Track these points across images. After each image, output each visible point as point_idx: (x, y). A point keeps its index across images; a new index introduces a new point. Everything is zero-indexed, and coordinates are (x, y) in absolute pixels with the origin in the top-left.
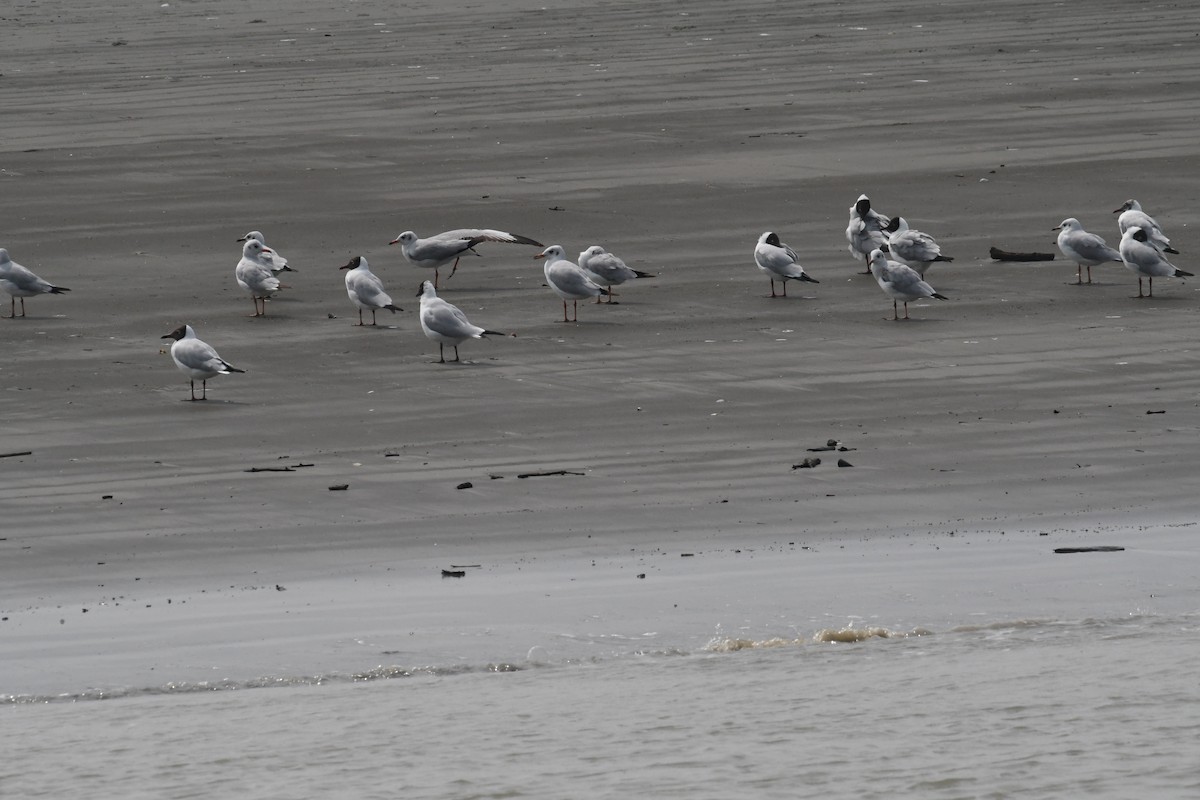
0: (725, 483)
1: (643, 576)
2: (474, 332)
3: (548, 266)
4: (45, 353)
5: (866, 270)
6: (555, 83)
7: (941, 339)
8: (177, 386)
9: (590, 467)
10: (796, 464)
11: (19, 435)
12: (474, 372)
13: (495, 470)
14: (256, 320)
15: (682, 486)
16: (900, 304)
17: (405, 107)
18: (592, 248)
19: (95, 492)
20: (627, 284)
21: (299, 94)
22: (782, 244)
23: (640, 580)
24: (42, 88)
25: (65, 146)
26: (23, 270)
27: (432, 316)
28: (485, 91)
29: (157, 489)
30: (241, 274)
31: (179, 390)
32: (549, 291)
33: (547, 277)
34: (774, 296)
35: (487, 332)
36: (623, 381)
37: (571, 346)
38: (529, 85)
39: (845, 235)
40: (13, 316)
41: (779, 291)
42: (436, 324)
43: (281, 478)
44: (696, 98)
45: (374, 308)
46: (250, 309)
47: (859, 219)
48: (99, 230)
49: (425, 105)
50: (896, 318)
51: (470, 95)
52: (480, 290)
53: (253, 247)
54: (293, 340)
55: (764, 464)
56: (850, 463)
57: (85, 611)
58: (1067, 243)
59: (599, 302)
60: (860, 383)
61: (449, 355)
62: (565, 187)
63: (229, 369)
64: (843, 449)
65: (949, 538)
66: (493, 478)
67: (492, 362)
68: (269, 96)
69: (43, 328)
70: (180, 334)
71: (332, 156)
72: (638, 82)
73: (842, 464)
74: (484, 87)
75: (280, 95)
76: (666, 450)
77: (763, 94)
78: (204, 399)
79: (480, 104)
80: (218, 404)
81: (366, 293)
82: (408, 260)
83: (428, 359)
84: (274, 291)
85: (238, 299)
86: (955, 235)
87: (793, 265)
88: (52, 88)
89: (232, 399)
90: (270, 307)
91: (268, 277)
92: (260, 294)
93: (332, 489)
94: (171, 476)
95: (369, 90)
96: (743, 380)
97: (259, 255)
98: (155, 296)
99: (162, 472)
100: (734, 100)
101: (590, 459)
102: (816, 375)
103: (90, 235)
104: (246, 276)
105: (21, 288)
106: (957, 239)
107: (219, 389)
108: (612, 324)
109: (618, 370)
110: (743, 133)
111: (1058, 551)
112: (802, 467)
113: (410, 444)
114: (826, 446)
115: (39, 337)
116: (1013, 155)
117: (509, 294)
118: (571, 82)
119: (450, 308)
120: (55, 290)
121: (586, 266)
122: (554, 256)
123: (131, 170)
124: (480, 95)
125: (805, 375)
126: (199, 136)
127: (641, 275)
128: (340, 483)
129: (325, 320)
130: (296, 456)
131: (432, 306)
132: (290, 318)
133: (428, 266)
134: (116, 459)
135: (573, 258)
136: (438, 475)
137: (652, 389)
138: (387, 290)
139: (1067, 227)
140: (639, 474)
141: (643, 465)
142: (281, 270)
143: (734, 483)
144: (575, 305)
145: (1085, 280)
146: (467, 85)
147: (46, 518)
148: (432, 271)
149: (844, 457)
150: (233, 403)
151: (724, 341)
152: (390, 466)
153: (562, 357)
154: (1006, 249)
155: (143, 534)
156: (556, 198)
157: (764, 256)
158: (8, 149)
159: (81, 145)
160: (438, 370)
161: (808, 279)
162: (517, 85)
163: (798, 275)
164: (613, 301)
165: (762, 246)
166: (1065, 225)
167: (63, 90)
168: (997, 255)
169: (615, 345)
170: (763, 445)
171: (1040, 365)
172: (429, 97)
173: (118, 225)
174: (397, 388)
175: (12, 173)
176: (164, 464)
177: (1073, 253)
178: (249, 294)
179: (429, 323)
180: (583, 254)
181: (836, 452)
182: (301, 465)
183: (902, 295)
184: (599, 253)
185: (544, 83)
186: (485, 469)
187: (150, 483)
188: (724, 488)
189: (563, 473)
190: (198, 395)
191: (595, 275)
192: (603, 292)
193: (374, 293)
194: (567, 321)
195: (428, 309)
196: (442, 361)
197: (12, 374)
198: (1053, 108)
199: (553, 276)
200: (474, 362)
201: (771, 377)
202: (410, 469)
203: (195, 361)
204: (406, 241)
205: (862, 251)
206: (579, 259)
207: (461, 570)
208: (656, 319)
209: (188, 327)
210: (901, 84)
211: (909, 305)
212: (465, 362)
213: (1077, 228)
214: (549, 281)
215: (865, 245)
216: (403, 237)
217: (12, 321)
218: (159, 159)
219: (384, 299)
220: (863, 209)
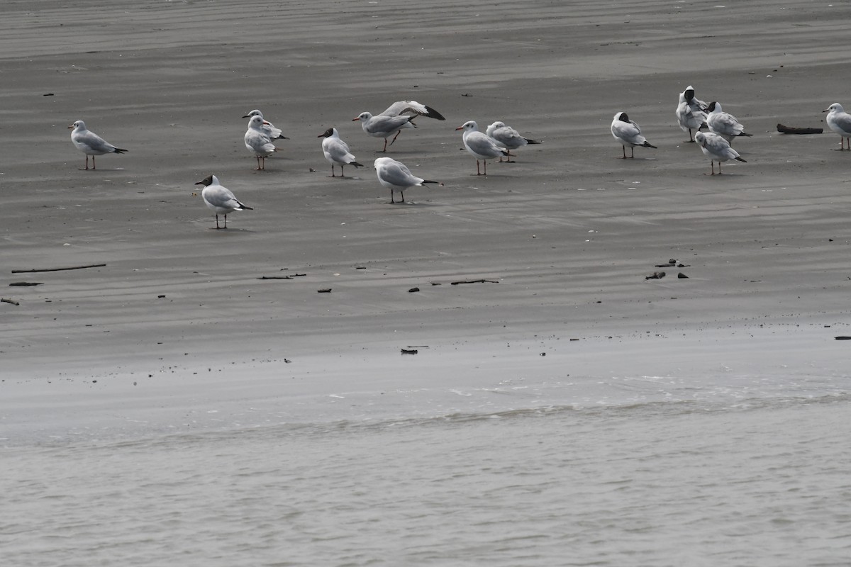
0: (599, 289)
1: (544, 354)
2: (417, 182)
3: (465, 136)
4: (111, 195)
5: (689, 140)
6: (460, 6)
7: (746, 189)
8: (205, 219)
9: (502, 278)
10: (648, 276)
11: (95, 252)
12: (415, 210)
13: (434, 279)
14: (258, 172)
15: (568, 291)
16: (716, 164)
17: (355, 23)
18: (497, 123)
19: (153, 293)
20: (520, 149)
21: (279, 13)
22: (630, 121)
23: (542, 357)
24: (96, 8)
25: (116, 49)
26: (95, 136)
27: (386, 171)
28: (410, 12)
29: (196, 291)
30: (248, 140)
31: (207, 221)
32: (465, 153)
33: (465, 143)
34: (625, 158)
35: (425, 182)
36: (521, 217)
37: (483, 192)
38: (441, 7)
39: (676, 116)
40: (87, 169)
41: (629, 154)
42: (388, 176)
43: (283, 284)
44: (561, 18)
45: (343, 164)
46: (254, 164)
47: (685, 103)
48: (143, 108)
49: (369, 21)
50: (713, 174)
51: (400, 15)
52: (416, 152)
53: (256, 121)
54: (286, 186)
55: (625, 276)
56: (686, 275)
57: (150, 376)
58: (834, 121)
59: (501, 161)
60: (690, 219)
61: (397, 198)
62: (472, 80)
63: (242, 207)
64: (681, 266)
65: (759, 329)
66: (434, 284)
67: (428, 203)
68: (258, 15)
69: (108, 177)
70: (209, 182)
71: (304, 57)
72: (518, 6)
73: (681, 276)
74: (409, 10)
75: (265, 14)
76: (554, 265)
77: (609, 15)
78: (225, 228)
79: (408, 21)
80: (235, 231)
81: (337, 154)
82: (366, 131)
83: (382, 201)
84: (271, 152)
85: (245, 158)
86: (751, 116)
87: (639, 136)
88: (103, 8)
89: (245, 228)
90: (268, 164)
91: (268, 142)
92: (262, 154)
93: (320, 292)
94: (206, 282)
95: (327, 11)
96: (606, 217)
97: (261, 127)
98: (187, 155)
99: (200, 279)
100: (588, 19)
101: (502, 271)
102: (660, 213)
103: (137, 112)
104: (251, 142)
105: (93, 149)
106: (753, 118)
107: (233, 221)
108: (511, 177)
109: (518, 209)
110: (595, 42)
111: (837, 338)
112: (652, 278)
113: (373, 261)
114: (668, 263)
115: (106, 183)
116: (790, 59)
117: (437, 156)
118: (471, 5)
119: (397, 164)
120: (117, 151)
121: (492, 135)
122: (470, 128)
123: (164, 66)
124: (407, 15)
125: (651, 214)
126: (209, 43)
127: (530, 142)
128: (326, 288)
129: (306, 173)
130: (293, 268)
131: (385, 163)
132: (282, 171)
133: (380, 136)
134: (166, 269)
135: (483, 129)
136: (394, 282)
137: (542, 223)
138: (351, 152)
139: (833, 109)
140: (537, 283)
141: (540, 276)
142: (278, 138)
143: (605, 289)
144: (485, 163)
145: (846, 147)
146: (398, 8)
147: (119, 311)
148: (383, 139)
149: (683, 271)
150: (246, 231)
151: (592, 189)
152: (360, 276)
153: (478, 200)
154: (788, 125)
155: (187, 323)
156: (467, 87)
157: (618, 129)
158: (76, 51)
159: (127, 49)
160: (390, 209)
161: (649, 146)
162: (433, 8)
163: (642, 143)
164: (510, 160)
165: (616, 122)
166: (831, 108)
167: (111, 10)
168: (782, 129)
169: (514, 192)
170: (624, 262)
171: (818, 207)
172: (371, 16)
173: (157, 105)
174: (362, 221)
175: (80, 69)
176: (200, 274)
177: (838, 128)
178: (254, 154)
179: (383, 176)
180: (489, 127)
181: (676, 268)
182: (297, 275)
183: (716, 157)
184: (501, 126)
185: (452, 7)
186: (427, 278)
187: (191, 286)
188: (598, 293)
189: (483, 281)
190: (221, 225)
191: (498, 142)
192: (505, 154)
193: (344, 154)
194: (479, 174)
195: (382, 165)
196: (393, 202)
197: (88, 209)
198: (816, 26)
199: (469, 143)
200: (415, 203)
201: (627, 215)
202: (374, 278)
203: (219, 201)
204: (364, 119)
205: (687, 126)
206: (487, 131)
207: (415, 349)
208: (542, 173)
209: (214, 177)
210: (707, 8)
211: (722, 164)
212: (409, 203)
213: (840, 110)
214: (466, 146)
215: (690, 122)
216: (362, 116)
217: (86, 172)
218: (182, 58)
219: (350, 158)
220: (689, 96)
